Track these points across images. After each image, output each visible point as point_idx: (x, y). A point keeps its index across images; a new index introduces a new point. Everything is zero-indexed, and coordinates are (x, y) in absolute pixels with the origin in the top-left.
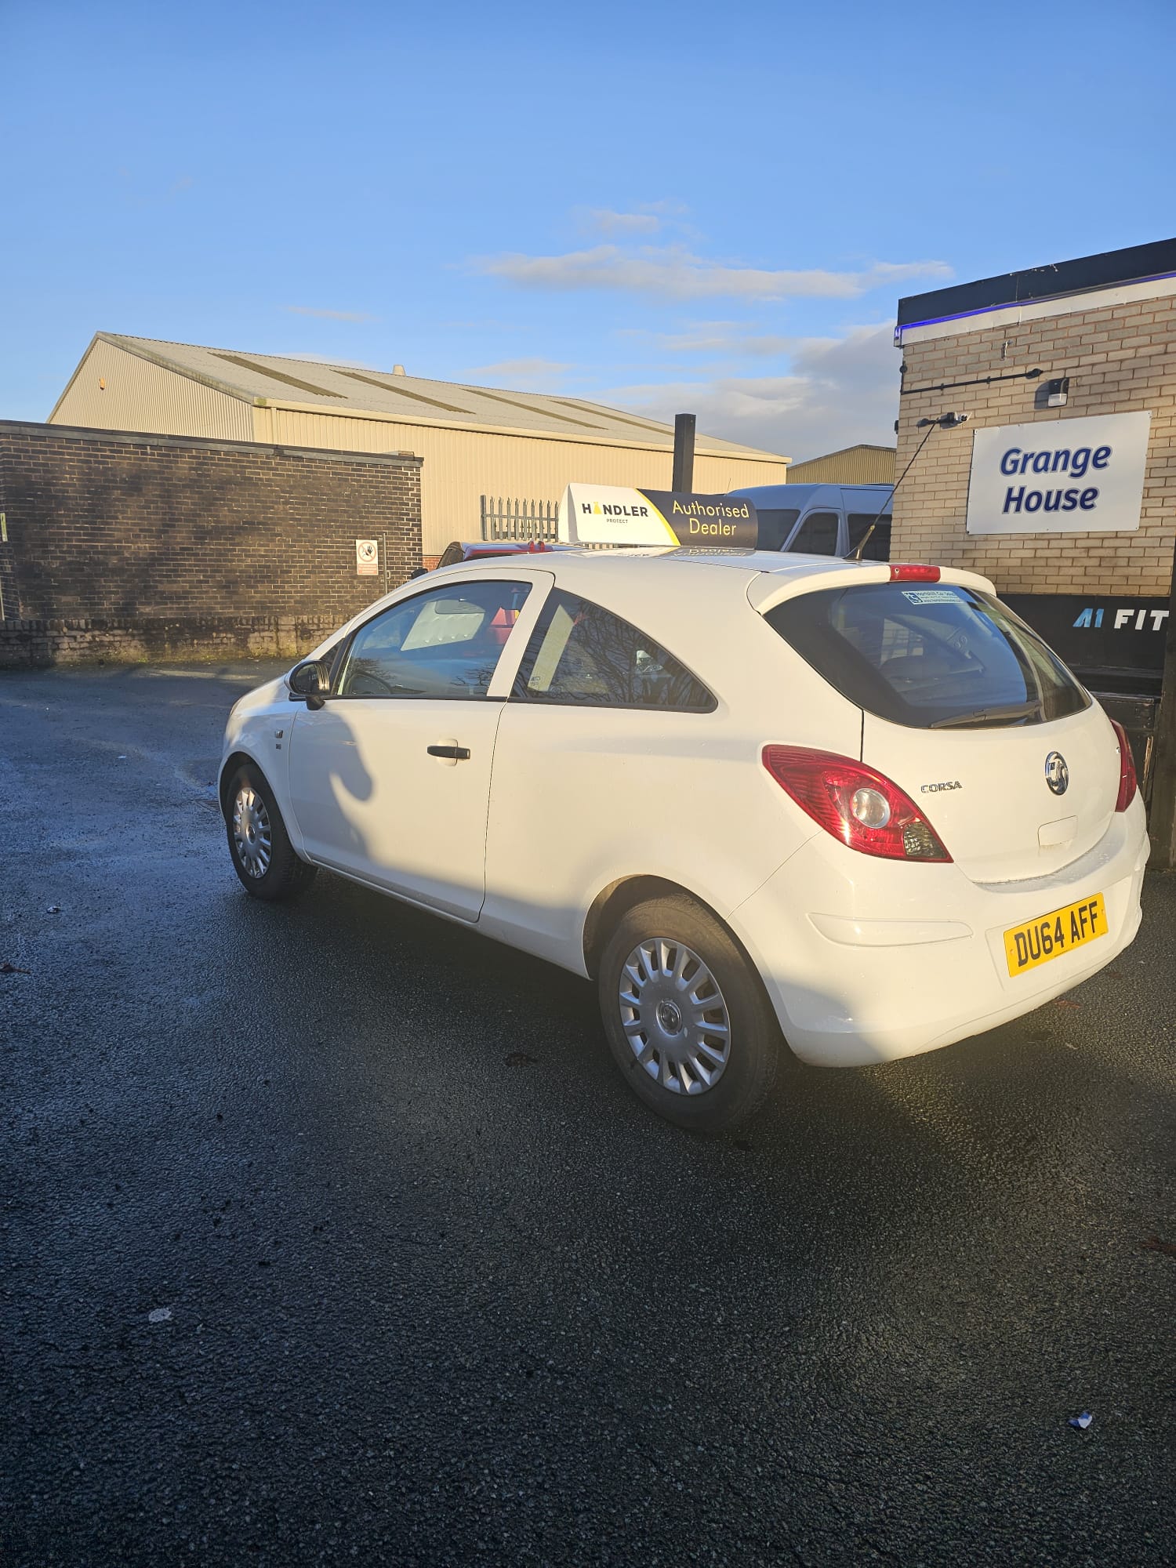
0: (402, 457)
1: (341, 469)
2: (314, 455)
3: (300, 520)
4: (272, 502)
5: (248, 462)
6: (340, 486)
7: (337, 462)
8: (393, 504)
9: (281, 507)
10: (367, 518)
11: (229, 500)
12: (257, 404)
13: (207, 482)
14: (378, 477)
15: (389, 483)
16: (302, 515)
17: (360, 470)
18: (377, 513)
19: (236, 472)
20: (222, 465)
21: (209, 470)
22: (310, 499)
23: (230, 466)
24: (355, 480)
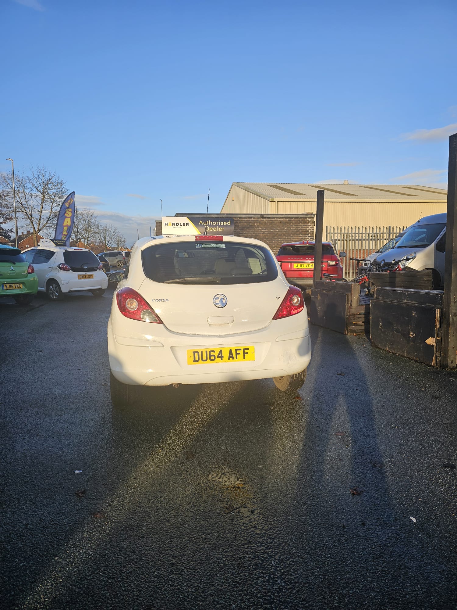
0: (307, 214)
1: (284, 220)
2: (274, 216)
3: (268, 239)
4: (259, 233)
5: (251, 220)
6: (283, 226)
7: (283, 218)
8: (303, 231)
9: (262, 235)
10: (293, 237)
11: (245, 233)
12: (270, 200)
13: (237, 228)
14: (297, 222)
15: (302, 224)
16: (269, 237)
17: (291, 220)
18: (297, 235)
19: (247, 224)
20: (242, 222)
21: (238, 224)
22: (272, 231)
23: (245, 222)
24: (289, 224)
